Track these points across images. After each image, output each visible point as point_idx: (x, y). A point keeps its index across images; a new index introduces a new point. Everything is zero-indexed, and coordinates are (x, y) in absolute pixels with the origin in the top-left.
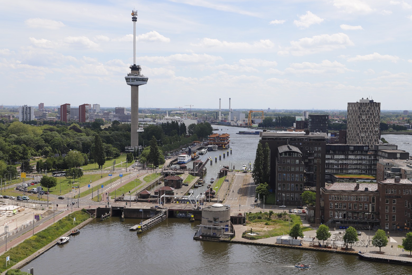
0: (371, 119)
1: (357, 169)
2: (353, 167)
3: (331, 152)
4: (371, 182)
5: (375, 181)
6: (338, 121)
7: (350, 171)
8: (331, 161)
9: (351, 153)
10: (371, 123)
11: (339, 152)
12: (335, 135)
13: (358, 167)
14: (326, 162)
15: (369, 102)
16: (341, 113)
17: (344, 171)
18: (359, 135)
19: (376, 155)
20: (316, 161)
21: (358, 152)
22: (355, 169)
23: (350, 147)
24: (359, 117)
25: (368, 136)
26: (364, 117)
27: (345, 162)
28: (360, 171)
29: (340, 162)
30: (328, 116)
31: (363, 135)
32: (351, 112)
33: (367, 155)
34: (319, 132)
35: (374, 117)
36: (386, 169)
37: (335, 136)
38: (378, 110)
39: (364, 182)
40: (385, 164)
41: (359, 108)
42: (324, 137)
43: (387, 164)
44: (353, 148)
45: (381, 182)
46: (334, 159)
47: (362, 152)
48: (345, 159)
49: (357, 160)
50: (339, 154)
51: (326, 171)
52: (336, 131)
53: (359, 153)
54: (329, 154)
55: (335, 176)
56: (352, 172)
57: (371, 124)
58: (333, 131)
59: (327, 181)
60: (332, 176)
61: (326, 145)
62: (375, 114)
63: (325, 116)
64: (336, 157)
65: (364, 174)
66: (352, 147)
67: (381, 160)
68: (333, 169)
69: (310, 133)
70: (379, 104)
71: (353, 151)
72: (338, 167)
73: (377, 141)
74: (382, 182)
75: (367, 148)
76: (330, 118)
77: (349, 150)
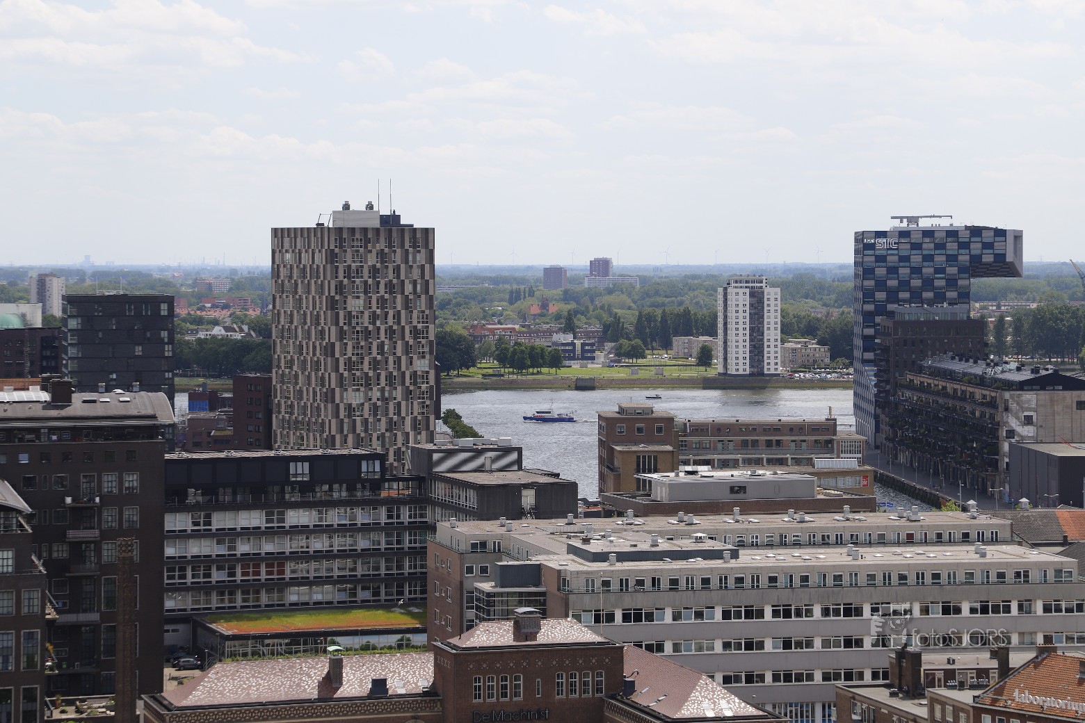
0: (391, 313)
1: (328, 580)
2: (311, 569)
3: (193, 496)
4: (400, 647)
5: (420, 639)
6: (227, 329)
7: (293, 596)
8: (196, 548)
9: (296, 498)
10: (391, 332)
11: (234, 494)
12: (213, 401)
13: (336, 573)
14: (170, 551)
15: (377, 224)
16: (240, 283)
17: (264, 599)
18: (337, 401)
19: (421, 501)
20: (109, 552)
21: (331, 489)
22: (319, 581)
23: (292, 465)
24: (332, 304)
25: (379, 403)
26: (355, 304)
27: (268, 547)
28: (345, 590)
29: (243, 548)
30: (170, 301)
31: (354, 397)
32: (291, 277)
33: (374, 504)
34: (128, 388)
35: (407, 304)
36: (470, 570)
37: (212, 409)
38: (422, 267)
39: (366, 648)
40: (464, 547)
41: (332, 257)
42: (154, 417)
43: (474, 546)
44: (307, 471)
45: (449, 645)
46: (207, 534)
47: (351, 489)
48: (270, 533)
49: (329, 530)
50: (235, 507)
51: (169, 604)
52: (212, 383)
53: (336, 495)
54: (182, 507)
55: (213, 626)
56: (305, 599)
57: (391, 339)
58: (201, 380)
59: (172, 656)
60: (199, 630)
61: (167, 456)
62: (409, 288)
63: (153, 301)
64: (221, 521)
65: (365, 605)
66: (299, 464)
67: (447, 524)
68: (206, 589)
69: (77, 398)
70: (428, 233)
71: (305, 488)
72: (232, 574)
73: (428, 428)
74: (454, 641)
75: (378, 469)
76: (181, 311)
77: (285, 480)
